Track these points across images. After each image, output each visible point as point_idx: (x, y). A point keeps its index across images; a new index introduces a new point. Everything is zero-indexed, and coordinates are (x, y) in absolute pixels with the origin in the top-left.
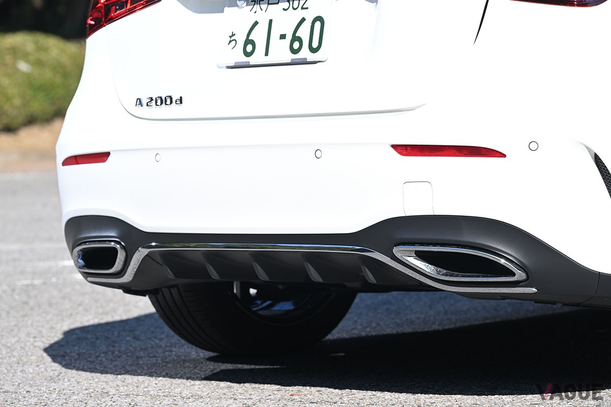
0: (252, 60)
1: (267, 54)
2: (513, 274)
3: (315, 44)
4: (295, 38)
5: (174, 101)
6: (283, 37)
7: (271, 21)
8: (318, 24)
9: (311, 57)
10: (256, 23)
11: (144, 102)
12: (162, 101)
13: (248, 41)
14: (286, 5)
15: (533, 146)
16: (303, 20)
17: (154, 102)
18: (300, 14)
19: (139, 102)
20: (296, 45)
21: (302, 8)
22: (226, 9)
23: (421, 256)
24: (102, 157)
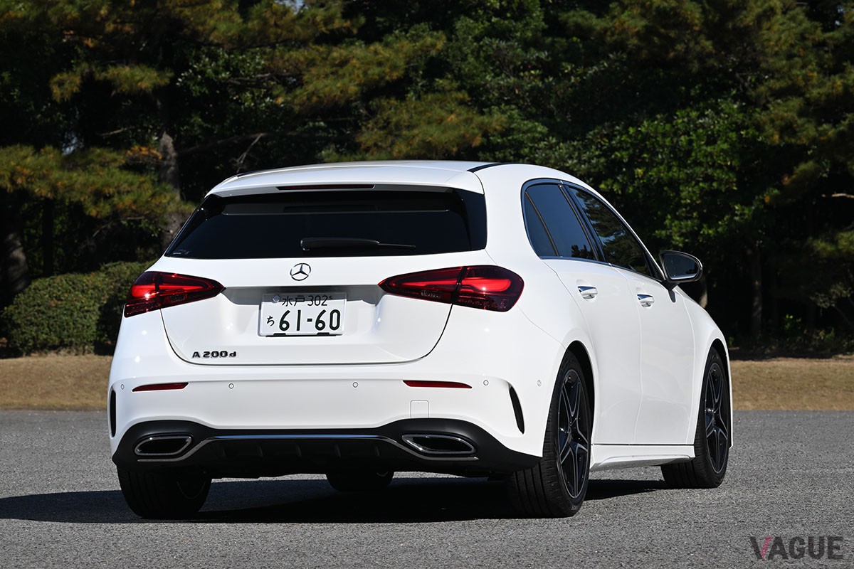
0: (287, 332)
1: (298, 329)
2: (470, 449)
3: (335, 325)
4: (318, 321)
5: (229, 354)
6: (310, 320)
7: (299, 311)
8: (335, 315)
9: (331, 332)
10: (288, 312)
11: (202, 354)
12: (217, 354)
13: (282, 322)
14: (310, 303)
15: (486, 383)
16: (324, 311)
17: (210, 355)
18: (321, 308)
19: (196, 355)
20: (320, 325)
21: (322, 305)
22: (264, 304)
23: (416, 440)
24: (181, 385)
